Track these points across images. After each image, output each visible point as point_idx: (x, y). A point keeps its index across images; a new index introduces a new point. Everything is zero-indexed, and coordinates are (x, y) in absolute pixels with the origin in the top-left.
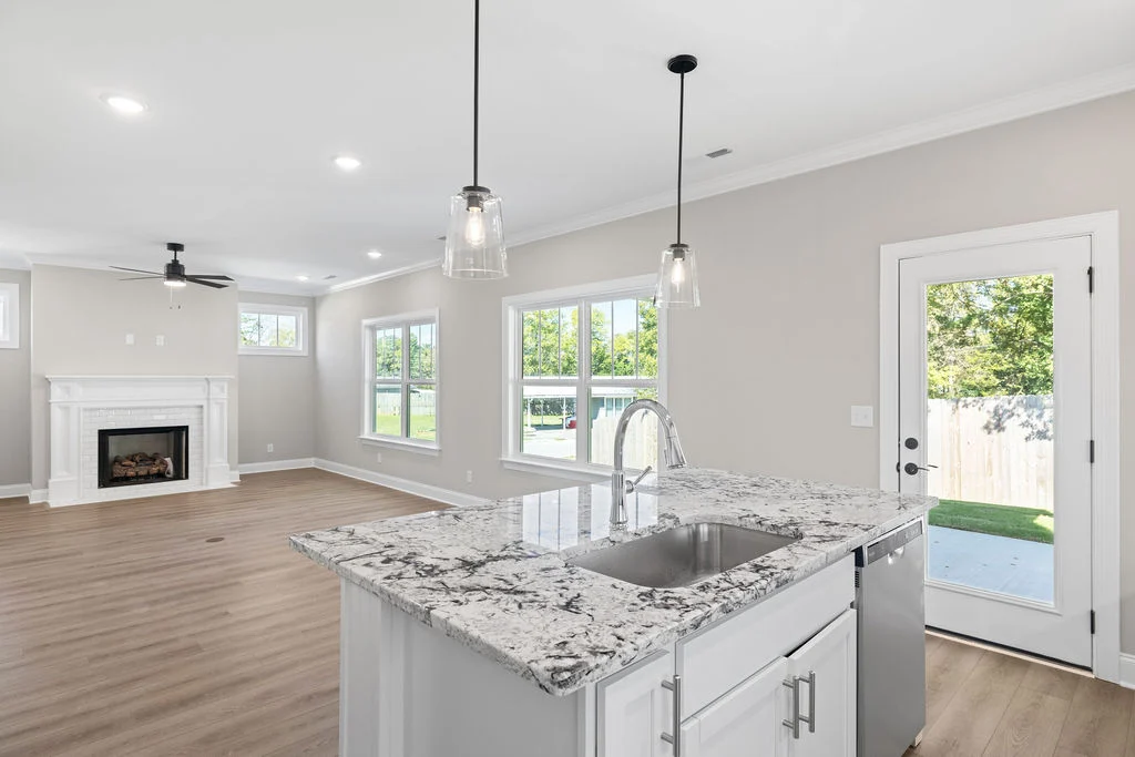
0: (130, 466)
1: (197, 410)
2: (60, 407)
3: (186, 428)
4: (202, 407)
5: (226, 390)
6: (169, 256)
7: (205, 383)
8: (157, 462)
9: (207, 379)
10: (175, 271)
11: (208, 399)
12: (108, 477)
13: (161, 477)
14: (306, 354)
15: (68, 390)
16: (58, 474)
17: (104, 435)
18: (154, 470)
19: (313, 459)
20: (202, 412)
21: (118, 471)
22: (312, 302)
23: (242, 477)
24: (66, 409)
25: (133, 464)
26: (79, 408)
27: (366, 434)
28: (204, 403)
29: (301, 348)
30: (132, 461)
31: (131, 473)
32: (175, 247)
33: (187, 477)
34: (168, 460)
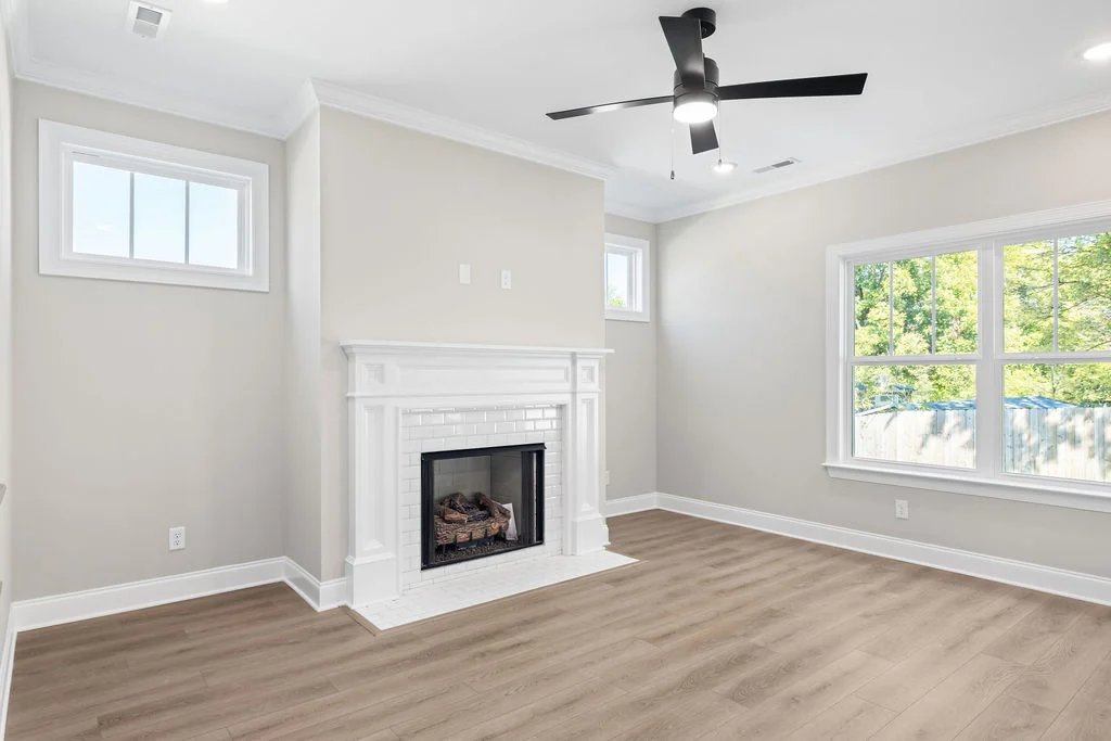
0: (461, 522)
2: (368, 408)
11: (574, 393)
15: (380, 373)
26: (397, 409)
28: (566, 399)
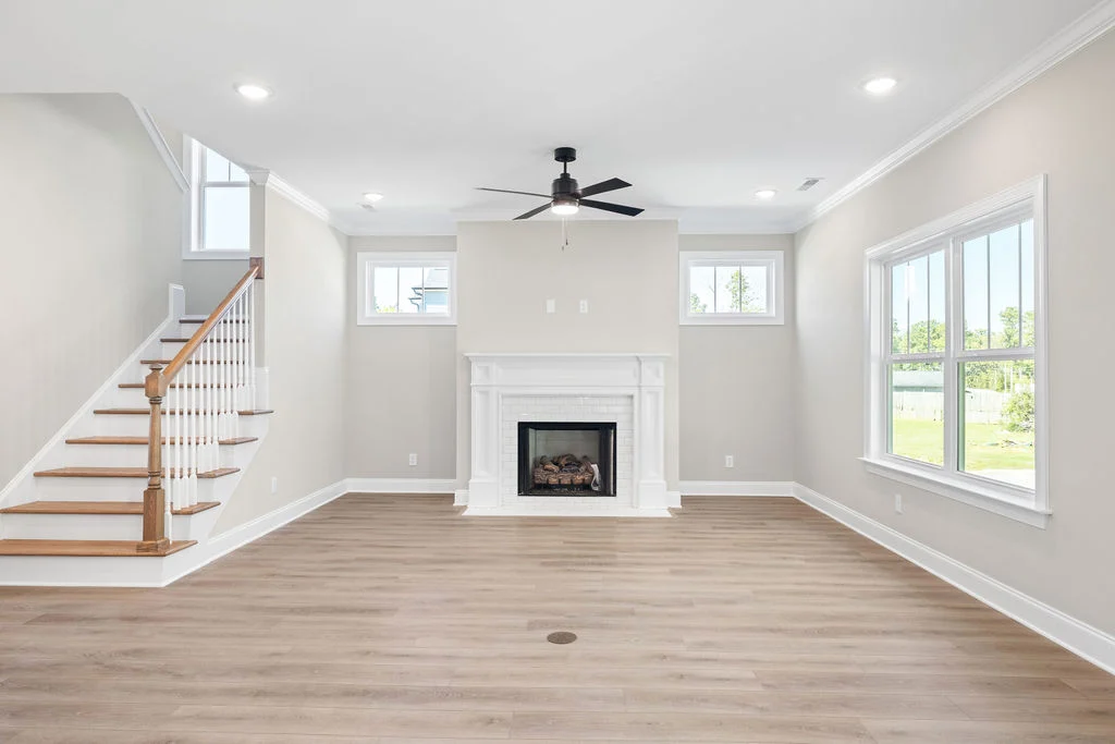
1: (628, 401)
3: (613, 425)
4: (632, 397)
5: (662, 374)
6: (557, 169)
7: (636, 364)
8: (583, 468)
9: (638, 358)
10: (565, 190)
12: (529, 484)
13: (585, 489)
14: (781, 322)
16: (479, 475)
17: (524, 428)
18: (579, 479)
19: (792, 484)
20: (632, 405)
21: (541, 477)
22: (787, 241)
23: (685, 500)
24: (485, 393)
25: (556, 468)
27: (874, 456)
29: (775, 314)
30: (556, 464)
31: (553, 481)
32: (565, 155)
33: (615, 494)
34: (595, 467)
